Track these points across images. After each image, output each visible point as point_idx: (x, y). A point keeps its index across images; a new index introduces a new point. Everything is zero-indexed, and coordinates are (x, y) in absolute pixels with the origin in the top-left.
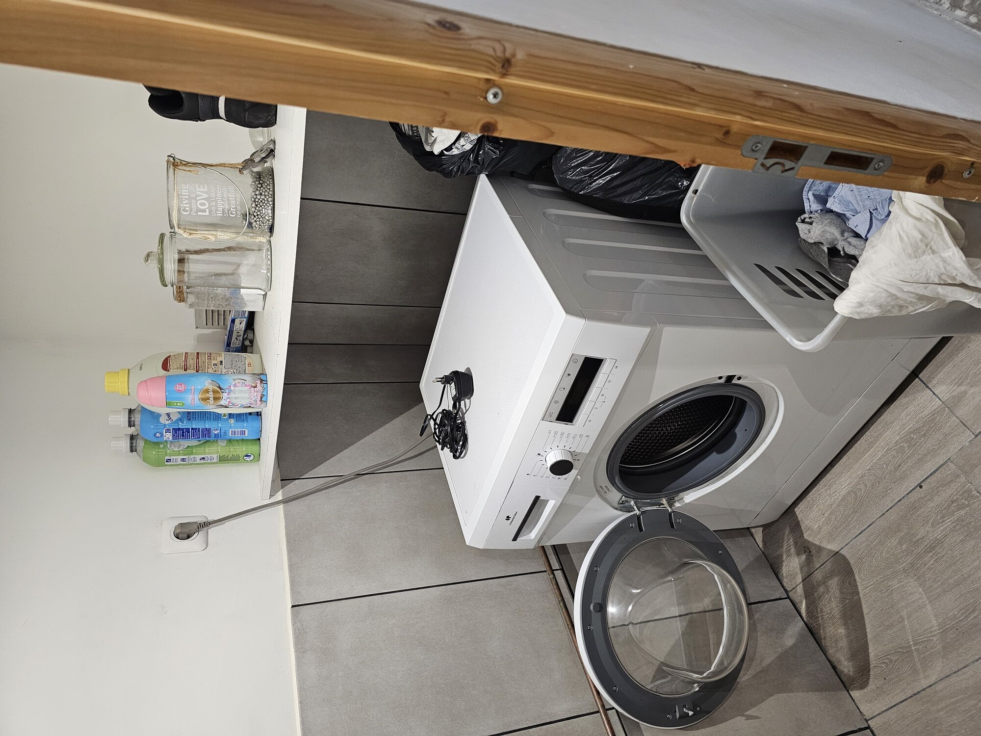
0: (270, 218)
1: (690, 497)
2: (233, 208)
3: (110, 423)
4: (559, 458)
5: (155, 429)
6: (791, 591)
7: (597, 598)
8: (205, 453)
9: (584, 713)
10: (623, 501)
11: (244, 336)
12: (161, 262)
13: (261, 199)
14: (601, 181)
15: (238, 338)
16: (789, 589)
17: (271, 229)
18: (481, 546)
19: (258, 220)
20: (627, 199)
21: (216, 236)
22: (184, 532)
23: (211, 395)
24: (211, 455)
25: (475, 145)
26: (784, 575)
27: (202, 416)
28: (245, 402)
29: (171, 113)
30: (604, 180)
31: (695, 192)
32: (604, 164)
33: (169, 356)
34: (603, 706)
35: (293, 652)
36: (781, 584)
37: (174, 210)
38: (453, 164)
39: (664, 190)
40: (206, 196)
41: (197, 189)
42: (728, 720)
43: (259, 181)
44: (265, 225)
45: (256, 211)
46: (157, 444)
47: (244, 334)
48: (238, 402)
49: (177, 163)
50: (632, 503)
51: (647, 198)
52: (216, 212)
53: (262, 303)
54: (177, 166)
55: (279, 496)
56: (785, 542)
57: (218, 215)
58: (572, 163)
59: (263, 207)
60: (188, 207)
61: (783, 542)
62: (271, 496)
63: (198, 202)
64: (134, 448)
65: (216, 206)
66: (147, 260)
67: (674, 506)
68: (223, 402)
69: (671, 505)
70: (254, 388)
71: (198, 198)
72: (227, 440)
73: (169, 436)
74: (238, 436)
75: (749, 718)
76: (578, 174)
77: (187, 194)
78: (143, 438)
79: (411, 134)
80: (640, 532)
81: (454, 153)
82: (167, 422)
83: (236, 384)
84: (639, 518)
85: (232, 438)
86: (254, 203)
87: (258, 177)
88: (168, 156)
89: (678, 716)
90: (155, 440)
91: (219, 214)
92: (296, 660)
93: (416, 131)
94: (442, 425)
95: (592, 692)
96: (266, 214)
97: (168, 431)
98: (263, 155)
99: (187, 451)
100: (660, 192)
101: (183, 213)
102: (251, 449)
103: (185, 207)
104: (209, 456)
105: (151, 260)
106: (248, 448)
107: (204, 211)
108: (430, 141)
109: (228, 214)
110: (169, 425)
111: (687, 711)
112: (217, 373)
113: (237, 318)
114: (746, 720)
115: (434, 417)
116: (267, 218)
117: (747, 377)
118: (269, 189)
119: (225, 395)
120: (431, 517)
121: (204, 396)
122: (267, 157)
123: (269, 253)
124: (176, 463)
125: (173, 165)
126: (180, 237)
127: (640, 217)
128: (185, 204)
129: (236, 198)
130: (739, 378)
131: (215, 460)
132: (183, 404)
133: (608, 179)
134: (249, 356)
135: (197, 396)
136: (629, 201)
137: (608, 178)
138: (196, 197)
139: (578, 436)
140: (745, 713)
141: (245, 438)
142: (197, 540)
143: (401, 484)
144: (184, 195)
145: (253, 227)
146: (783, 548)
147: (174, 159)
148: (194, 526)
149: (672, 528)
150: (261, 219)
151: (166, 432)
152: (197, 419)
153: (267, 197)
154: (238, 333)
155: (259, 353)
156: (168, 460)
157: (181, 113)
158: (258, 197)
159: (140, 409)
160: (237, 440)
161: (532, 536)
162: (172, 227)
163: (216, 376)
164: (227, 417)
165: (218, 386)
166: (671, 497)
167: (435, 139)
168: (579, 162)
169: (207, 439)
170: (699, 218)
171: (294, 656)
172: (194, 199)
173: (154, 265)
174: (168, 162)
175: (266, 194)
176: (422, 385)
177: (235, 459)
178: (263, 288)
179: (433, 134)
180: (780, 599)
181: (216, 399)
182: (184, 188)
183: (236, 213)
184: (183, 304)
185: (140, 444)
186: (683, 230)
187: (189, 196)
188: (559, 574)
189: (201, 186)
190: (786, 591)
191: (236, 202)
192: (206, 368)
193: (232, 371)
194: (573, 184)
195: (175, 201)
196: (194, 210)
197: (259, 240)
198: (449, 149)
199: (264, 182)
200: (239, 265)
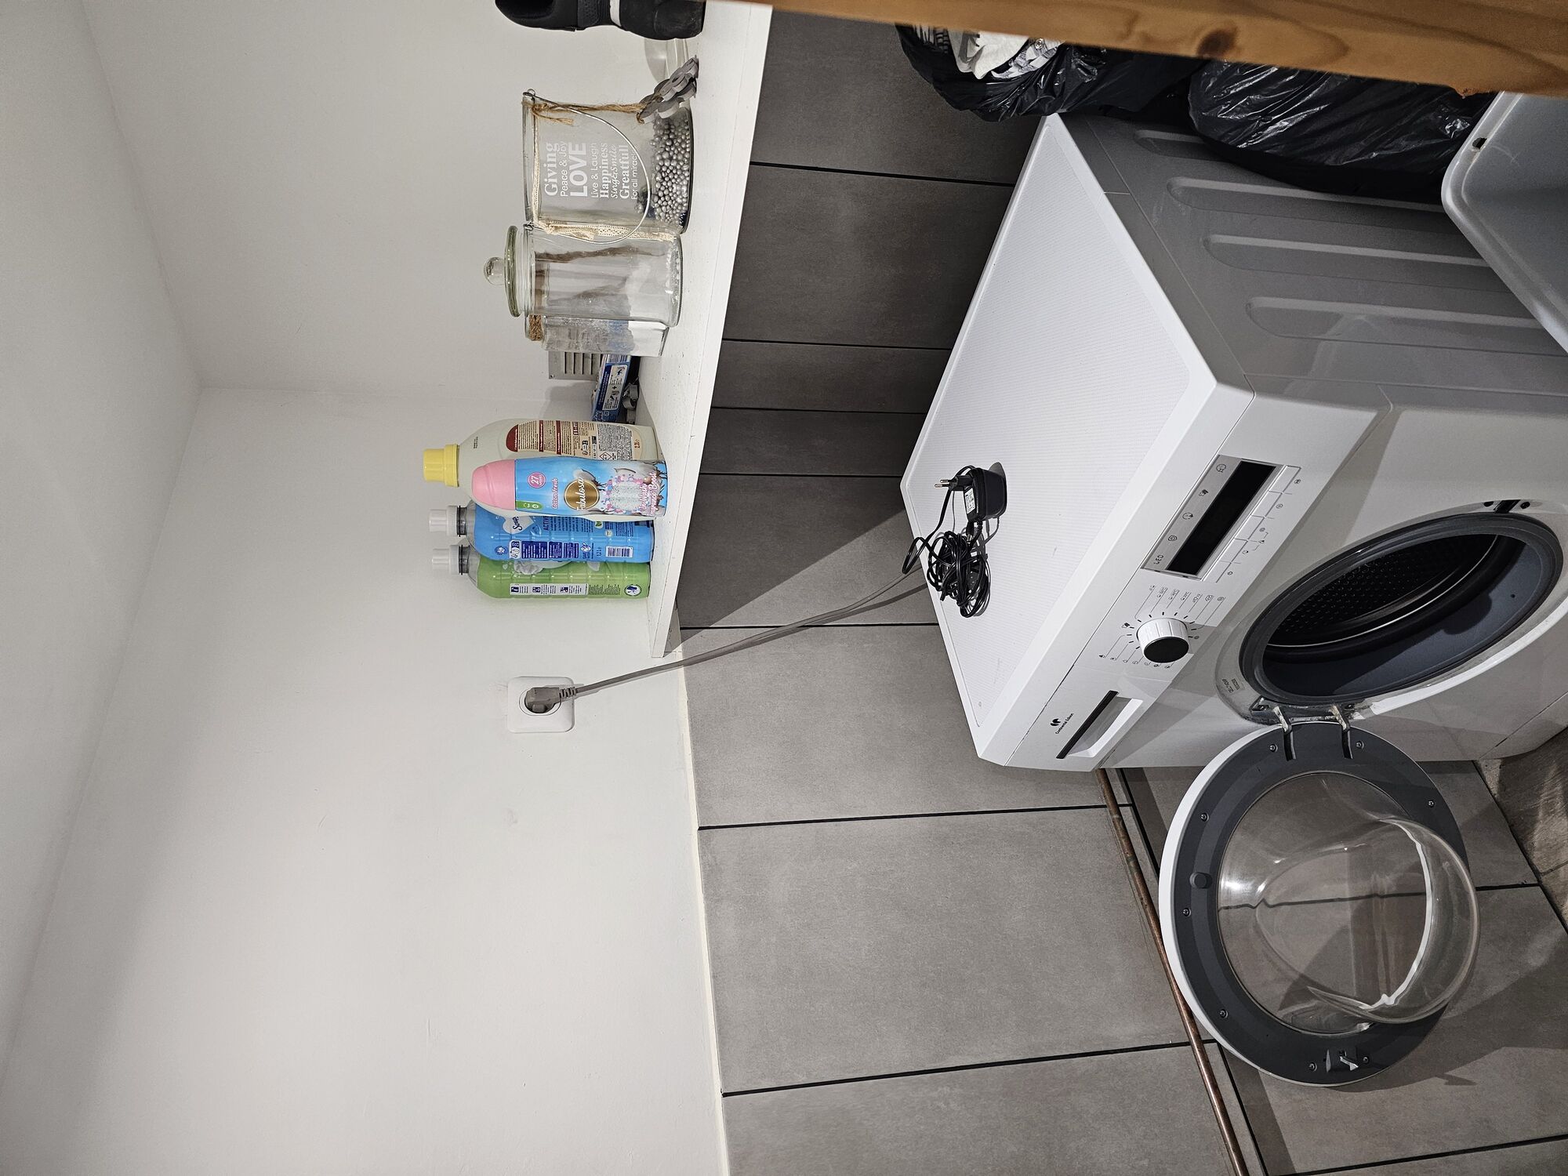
0: (684, 200)
1: (1383, 705)
2: (626, 185)
3: (432, 529)
4: (1164, 633)
5: (496, 541)
6: (1545, 873)
7: (1202, 865)
8: (568, 581)
9: (1164, 1043)
10: (1260, 706)
11: (623, 394)
12: (511, 275)
13: (671, 168)
14: (1286, 123)
15: (614, 397)
16: (1541, 870)
17: (685, 220)
18: (1003, 762)
19: (665, 203)
20: (1333, 158)
21: (595, 231)
22: (541, 702)
23: (582, 493)
24: (578, 585)
25: (1052, 59)
26: (1536, 844)
27: (565, 524)
28: (633, 506)
29: (532, 18)
30: (1292, 121)
31: (1479, 143)
32: (1297, 89)
33: (516, 427)
34: (1198, 1036)
35: (702, 899)
36: (1528, 859)
37: (534, 189)
38: (1007, 95)
39: (1412, 139)
40: (583, 163)
41: (571, 152)
42: (1414, 1082)
43: (669, 135)
44: (674, 212)
45: (662, 189)
46: (499, 563)
47: (624, 391)
48: (623, 506)
49: (540, 105)
50: (1277, 710)
51: (1375, 154)
52: (599, 192)
53: (659, 343)
54: (540, 110)
55: (678, 654)
56: (1545, 789)
57: (601, 196)
58: (1232, 89)
59: (673, 181)
60: (554, 183)
61: (1542, 788)
62: (666, 652)
63: (572, 175)
64: (464, 567)
65: (599, 181)
66: (489, 273)
67: (1352, 718)
68: (599, 506)
69: (1346, 718)
70: (648, 484)
71: (571, 168)
72: (601, 562)
73: (516, 553)
74: (618, 557)
75: (1453, 1081)
76: (1242, 110)
77: (555, 160)
78: (477, 552)
79: (932, 40)
80: (1288, 760)
81: (1011, 76)
82: (514, 532)
83: (619, 477)
84: (1286, 735)
85: (609, 560)
86: (659, 174)
87: (666, 127)
88: (525, 94)
89: (1328, 1066)
90: (497, 558)
91: (602, 194)
92: (707, 912)
93: (941, 35)
94: (944, 557)
95: (1180, 1011)
96: (678, 193)
97: (515, 544)
98: (678, 89)
99: (542, 576)
100: (1404, 143)
101: (548, 193)
102: (638, 577)
103: (551, 184)
104: (574, 586)
105: (496, 272)
106: (632, 577)
107: (580, 189)
108: (970, 54)
109: (618, 194)
110: (517, 535)
111: (1346, 1062)
112: (587, 457)
113: (614, 364)
114: (1446, 1084)
115: (931, 543)
116: (679, 200)
117: (1541, 504)
118: (685, 149)
119: (603, 495)
120: (914, 703)
121: (571, 495)
122: (683, 92)
123: (678, 261)
124: (526, 594)
125: (533, 109)
126: (541, 233)
127: (1355, 192)
128: (550, 177)
129: (631, 166)
130: (1526, 505)
131: (583, 593)
132: (540, 507)
133: (1300, 119)
134: (636, 430)
135: (561, 495)
136: (1335, 161)
137: (1302, 116)
138: (569, 164)
139: (1203, 599)
140: (1447, 1073)
141: (627, 561)
142: (559, 712)
143: (865, 645)
144: (551, 163)
145: (654, 216)
146: (1540, 798)
147: (533, 99)
148: (555, 694)
149: (1345, 757)
150: (669, 203)
151: (512, 547)
152: (557, 528)
153: (681, 164)
154: (615, 388)
155: (649, 423)
156: (515, 588)
157: (548, 17)
158: (666, 164)
159: (473, 508)
160: (617, 563)
161: (1094, 751)
162: (529, 216)
163: (590, 463)
164: (602, 527)
165: (593, 479)
166: (1350, 702)
167: (981, 51)
168: (1247, 85)
169: (572, 559)
170: (1478, 194)
171: (703, 905)
172: (564, 168)
173: (499, 279)
174: (524, 103)
175: (680, 158)
176: (906, 485)
177: (612, 592)
178: (666, 320)
179: (978, 41)
180: (1523, 885)
181: (590, 500)
182: (550, 150)
183: (631, 192)
184: (538, 343)
185: (474, 562)
186: (1444, 218)
187: (557, 163)
188: (1127, 813)
189: (577, 146)
190: (1536, 873)
191: (631, 173)
192: (573, 447)
193: (611, 453)
194: (1226, 130)
195: (536, 173)
196: (565, 188)
197: (664, 238)
198: (1005, 67)
199: (676, 137)
200: (625, 280)
